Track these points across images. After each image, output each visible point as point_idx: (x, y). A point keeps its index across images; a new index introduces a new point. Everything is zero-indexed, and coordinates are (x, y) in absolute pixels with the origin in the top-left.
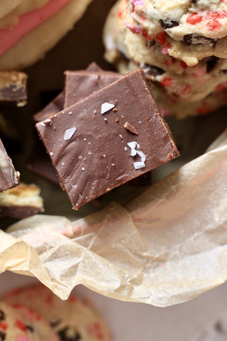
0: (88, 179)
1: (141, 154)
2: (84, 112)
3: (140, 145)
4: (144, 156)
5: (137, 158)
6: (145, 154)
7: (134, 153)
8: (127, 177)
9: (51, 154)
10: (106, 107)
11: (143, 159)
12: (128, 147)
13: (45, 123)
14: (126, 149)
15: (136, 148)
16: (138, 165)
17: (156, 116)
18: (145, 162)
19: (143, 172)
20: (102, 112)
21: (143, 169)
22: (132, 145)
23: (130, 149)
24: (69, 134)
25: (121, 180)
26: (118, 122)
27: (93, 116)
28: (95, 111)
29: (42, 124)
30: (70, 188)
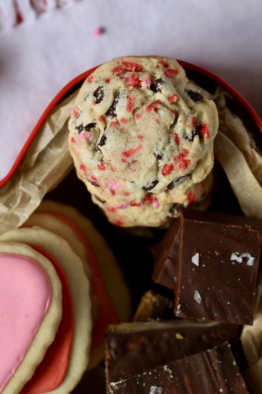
0: (238, 304)
1: (245, 255)
2: (189, 277)
3: (238, 252)
4: (247, 254)
5: (245, 259)
7: (240, 260)
8: (254, 275)
9: (204, 319)
10: (195, 260)
11: (249, 256)
12: (232, 261)
13: (179, 310)
14: (234, 263)
15: (238, 256)
16: (251, 261)
17: (225, 228)
18: (252, 256)
19: (258, 262)
20: (197, 264)
21: (255, 261)
22: (234, 257)
23: (235, 261)
24: (198, 297)
25: (253, 279)
26: (211, 257)
27: (196, 273)
28: (193, 269)
29: (178, 312)
30: (236, 320)
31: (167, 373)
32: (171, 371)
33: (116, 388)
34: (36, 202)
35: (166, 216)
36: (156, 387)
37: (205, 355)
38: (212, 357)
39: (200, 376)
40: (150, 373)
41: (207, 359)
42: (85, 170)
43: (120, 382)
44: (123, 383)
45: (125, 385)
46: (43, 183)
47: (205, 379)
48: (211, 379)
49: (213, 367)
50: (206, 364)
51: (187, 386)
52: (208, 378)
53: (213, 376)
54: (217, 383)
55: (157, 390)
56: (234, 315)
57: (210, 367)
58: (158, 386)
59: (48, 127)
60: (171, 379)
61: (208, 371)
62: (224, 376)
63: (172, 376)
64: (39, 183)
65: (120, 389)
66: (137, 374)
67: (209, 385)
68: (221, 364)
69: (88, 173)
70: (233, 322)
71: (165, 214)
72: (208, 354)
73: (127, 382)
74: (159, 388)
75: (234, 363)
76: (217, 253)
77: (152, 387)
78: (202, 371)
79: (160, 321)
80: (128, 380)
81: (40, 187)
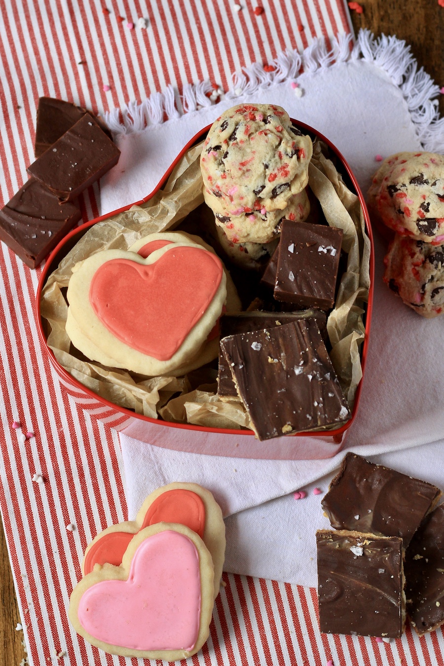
0: (322, 283)
1: (329, 248)
2: (285, 262)
3: (324, 245)
5: (329, 251)
6: (330, 245)
7: (325, 251)
8: (336, 264)
9: (296, 293)
10: (291, 248)
11: (332, 248)
12: (319, 252)
13: (277, 285)
14: (320, 254)
15: (324, 248)
16: (333, 253)
17: (314, 226)
18: (335, 248)
19: (339, 253)
20: (292, 252)
21: (337, 252)
22: (320, 249)
23: (322, 252)
24: (291, 277)
25: (335, 268)
26: (303, 248)
27: (291, 259)
28: (289, 256)
29: (276, 287)
30: (321, 296)
31: (266, 335)
32: (268, 334)
33: (226, 341)
34: (172, 214)
35: (272, 231)
36: (256, 343)
37: (296, 323)
38: (302, 325)
39: (291, 339)
40: (253, 333)
41: (297, 326)
42: (211, 180)
43: (229, 337)
44: (231, 338)
45: (233, 339)
46: (179, 200)
47: (295, 341)
48: (300, 341)
49: (302, 333)
50: (296, 330)
51: (281, 345)
52: (298, 340)
53: (302, 339)
54: (304, 344)
55: (257, 345)
56: (319, 292)
57: (299, 332)
58: (258, 343)
59: (185, 159)
60: (269, 339)
61: (298, 334)
62: (310, 339)
63: (269, 337)
64: (176, 199)
65: (228, 341)
66: (242, 333)
67: (298, 346)
68: (308, 330)
69: (213, 183)
70: (318, 297)
71: (271, 229)
72: (298, 323)
73: (234, 337)
74: (259, 344)
75: (319, 333)
76: (308, 245)
77: (254, 343)
78: (294, 335)
79: (263, 312)
80: (235, 336)
81: (176, 202)
